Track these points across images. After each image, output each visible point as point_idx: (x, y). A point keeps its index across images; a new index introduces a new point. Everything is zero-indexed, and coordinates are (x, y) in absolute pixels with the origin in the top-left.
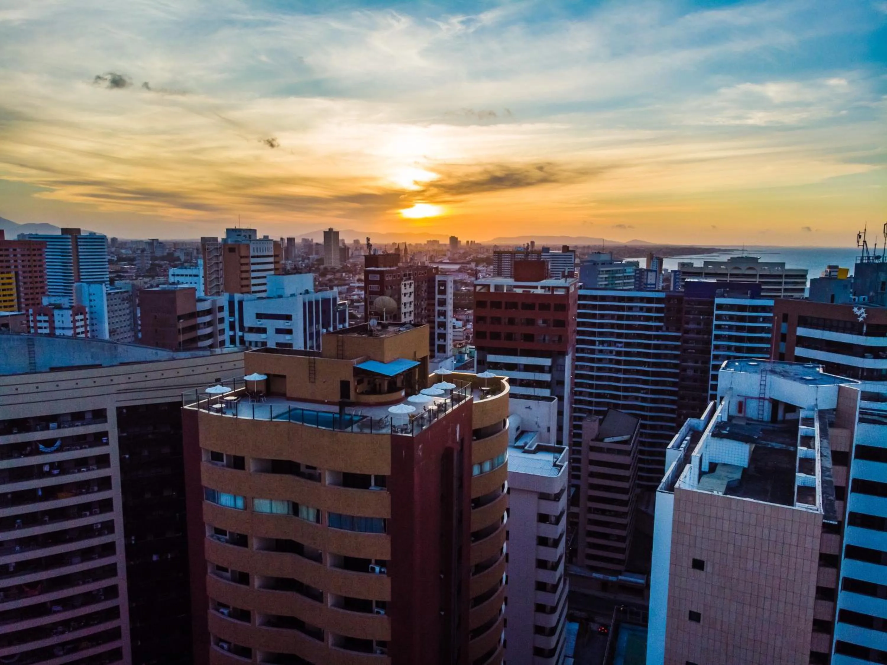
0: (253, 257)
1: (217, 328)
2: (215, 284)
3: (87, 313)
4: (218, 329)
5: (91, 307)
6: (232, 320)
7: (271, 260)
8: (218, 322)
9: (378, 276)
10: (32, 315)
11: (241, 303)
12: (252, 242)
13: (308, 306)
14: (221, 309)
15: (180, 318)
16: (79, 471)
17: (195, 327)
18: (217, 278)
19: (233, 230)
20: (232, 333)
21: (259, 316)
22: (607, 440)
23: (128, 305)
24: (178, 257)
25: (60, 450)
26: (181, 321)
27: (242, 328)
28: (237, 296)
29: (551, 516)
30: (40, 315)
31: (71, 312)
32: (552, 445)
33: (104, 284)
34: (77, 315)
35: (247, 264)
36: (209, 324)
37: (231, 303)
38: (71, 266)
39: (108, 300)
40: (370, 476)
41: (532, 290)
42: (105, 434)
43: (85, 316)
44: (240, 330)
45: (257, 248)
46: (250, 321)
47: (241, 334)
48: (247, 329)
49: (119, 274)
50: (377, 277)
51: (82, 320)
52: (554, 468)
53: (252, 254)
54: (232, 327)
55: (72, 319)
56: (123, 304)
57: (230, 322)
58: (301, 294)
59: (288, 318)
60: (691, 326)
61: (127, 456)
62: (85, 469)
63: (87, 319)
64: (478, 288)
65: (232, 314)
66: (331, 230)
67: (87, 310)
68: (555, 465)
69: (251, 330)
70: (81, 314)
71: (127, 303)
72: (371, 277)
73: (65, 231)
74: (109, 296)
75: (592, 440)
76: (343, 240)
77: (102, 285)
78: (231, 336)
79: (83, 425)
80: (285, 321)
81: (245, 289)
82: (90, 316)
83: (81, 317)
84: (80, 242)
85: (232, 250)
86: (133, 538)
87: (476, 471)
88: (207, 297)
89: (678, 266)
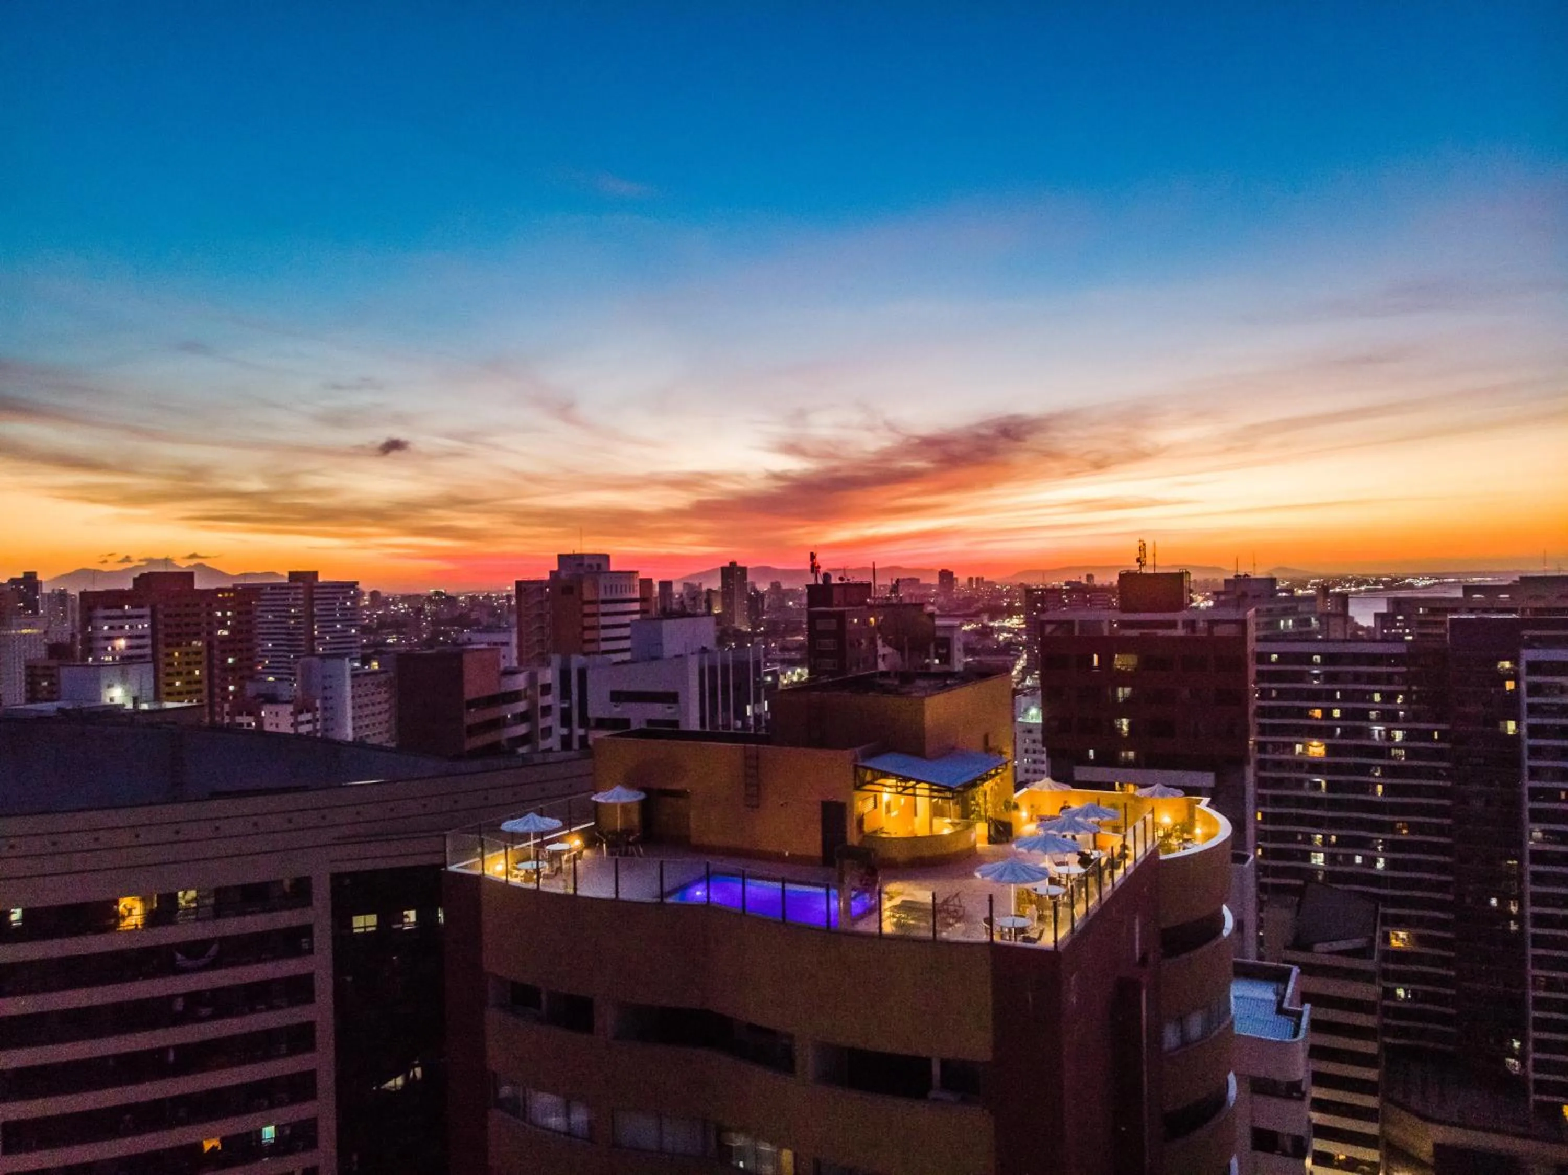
0: (605, 602)
1: (537, 725)
2: (537, 651)
3: (317, 709)
4: (541, 726)
5: (325, 699)
6: (566, 705)
7: (636, 606)
8: (539, 714)
9: (834, 621)
10: (228, 714)
11: (582, 673)
12: (603, 575)
13: (708, 674)
14: (546, 689)
15: (470, 704)
16: (253, 1011)
17: (498, 723)
18: (541, 641)
19: (569, 556)
20: (565, 731)
21: (617, 697)
22: (1319, 947)
23: (386, 696)
24: (477, 619)
25: (214, 965)
26: (473, 710)
27: (584, 721)
28: (577, 661)
29: (1283, 1135)
30: (241, 714)
31: (290, 708)
32: (1250, 961)
33: (347, 659)
34: (301, 712)
35: (594, 615)
36: (523, 717)
37: (565, 675)
38: (301, 634)
39: (353, 687)
40: (928, 1061)
41: (1161, 632)
42: (306, 931)
43: (314, 715)
44: (581, 726)
45: (611, 587)
46: (599, 707)
47: (581, 732)
48: (592, 724)
49: (379, 648)
50: (833, 624)
51: (308, 722)
52: (1283, 1019)
53: (602, 596)
54: (566, 719)
55: (292, 721)
56: (380, 693)
57: (563, 709)
58: (693, 654)
59: (671, 698)
60: (1470, 709)
61: (349, 979)
62: (263, 1007)
63: (318, 720)
64: (1049, 629)
65: (565, 694)
66: (733, 564)
67: (318, 703)
68: (1280, 1011)
69: (601, 724)
70: (308, 711)
71: (385, 692)
72: (821, 625)
73: (293, 576)
74: (356, 679)
75: (1286, 948)
76: (753, 584)
77: (344, 659)
78: (563, 737)
79: (264, 911)
80: (666, 705)
81: (589, 647)
82: (322, 715)
83: (308, 716)
84: (317, 593)
85: (568, 590)
86: (355, 1158)
87: (1171, 1037)
88: (522, 669)
89: (1388, 604)
